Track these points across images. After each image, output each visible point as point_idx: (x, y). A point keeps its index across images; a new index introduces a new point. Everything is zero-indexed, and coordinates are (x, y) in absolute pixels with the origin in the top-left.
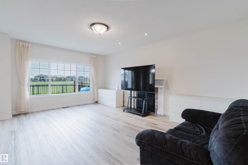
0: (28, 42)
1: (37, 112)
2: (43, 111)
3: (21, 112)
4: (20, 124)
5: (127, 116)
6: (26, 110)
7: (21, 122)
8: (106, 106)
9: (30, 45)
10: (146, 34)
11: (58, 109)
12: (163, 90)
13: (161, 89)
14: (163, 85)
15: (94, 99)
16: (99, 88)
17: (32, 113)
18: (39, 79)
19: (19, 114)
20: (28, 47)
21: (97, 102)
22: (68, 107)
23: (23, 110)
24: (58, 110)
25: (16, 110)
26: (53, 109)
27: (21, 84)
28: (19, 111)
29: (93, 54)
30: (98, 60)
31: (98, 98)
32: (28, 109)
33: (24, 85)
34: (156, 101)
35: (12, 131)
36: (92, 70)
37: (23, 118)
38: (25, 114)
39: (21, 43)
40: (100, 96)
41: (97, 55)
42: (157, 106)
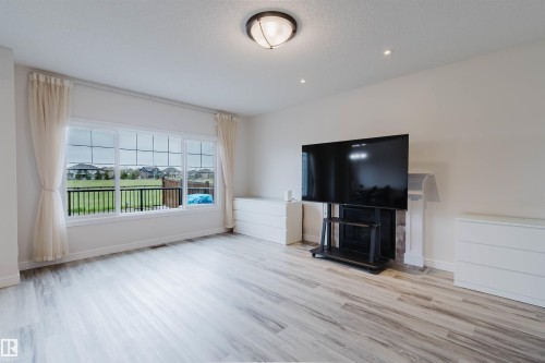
0: (63, 77)
1: (87, 260)
2: (103, 257)
3: (43, 262)
4: (45, 301)
5: (330, 270)
6: (59, 257)
7: (47, 293)
8: (260, 240)
9: (67, 83)
10: (387, 53)
11: (139, 250)
12: (421, 201)
13: (416, 198)
14: (420, 188)
15: (225, 222)
16: (237, 195)
17: (74, 264)
18: (75, 173)
19: (38, 268)
20: (62, 88)
21: (231, 232)
22: (164, 245)
23: (50, 259)
24: (140, 256)
25: (31, 256)
26: (128, 252)
27: (42, 187)
28: (39, 259)
29: (221, 112)
30: (235, 126)
31: (234, 220)
32: (63, 253)
33: (52, 190)
34: (398, 229)
35: (22, 331)
36: (221, 151)
37: (50, 280)
38: (56, 267)
39: (42, 79)
40: (240, 215)
41: (232, 115)
42: (403, 243)
